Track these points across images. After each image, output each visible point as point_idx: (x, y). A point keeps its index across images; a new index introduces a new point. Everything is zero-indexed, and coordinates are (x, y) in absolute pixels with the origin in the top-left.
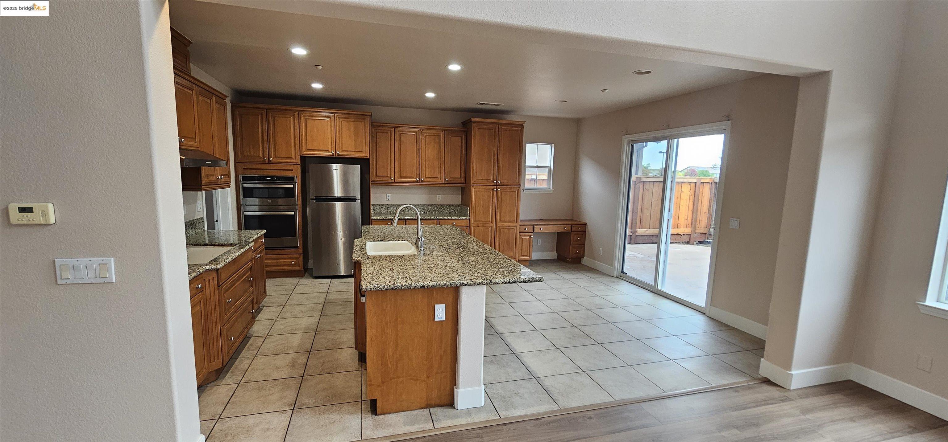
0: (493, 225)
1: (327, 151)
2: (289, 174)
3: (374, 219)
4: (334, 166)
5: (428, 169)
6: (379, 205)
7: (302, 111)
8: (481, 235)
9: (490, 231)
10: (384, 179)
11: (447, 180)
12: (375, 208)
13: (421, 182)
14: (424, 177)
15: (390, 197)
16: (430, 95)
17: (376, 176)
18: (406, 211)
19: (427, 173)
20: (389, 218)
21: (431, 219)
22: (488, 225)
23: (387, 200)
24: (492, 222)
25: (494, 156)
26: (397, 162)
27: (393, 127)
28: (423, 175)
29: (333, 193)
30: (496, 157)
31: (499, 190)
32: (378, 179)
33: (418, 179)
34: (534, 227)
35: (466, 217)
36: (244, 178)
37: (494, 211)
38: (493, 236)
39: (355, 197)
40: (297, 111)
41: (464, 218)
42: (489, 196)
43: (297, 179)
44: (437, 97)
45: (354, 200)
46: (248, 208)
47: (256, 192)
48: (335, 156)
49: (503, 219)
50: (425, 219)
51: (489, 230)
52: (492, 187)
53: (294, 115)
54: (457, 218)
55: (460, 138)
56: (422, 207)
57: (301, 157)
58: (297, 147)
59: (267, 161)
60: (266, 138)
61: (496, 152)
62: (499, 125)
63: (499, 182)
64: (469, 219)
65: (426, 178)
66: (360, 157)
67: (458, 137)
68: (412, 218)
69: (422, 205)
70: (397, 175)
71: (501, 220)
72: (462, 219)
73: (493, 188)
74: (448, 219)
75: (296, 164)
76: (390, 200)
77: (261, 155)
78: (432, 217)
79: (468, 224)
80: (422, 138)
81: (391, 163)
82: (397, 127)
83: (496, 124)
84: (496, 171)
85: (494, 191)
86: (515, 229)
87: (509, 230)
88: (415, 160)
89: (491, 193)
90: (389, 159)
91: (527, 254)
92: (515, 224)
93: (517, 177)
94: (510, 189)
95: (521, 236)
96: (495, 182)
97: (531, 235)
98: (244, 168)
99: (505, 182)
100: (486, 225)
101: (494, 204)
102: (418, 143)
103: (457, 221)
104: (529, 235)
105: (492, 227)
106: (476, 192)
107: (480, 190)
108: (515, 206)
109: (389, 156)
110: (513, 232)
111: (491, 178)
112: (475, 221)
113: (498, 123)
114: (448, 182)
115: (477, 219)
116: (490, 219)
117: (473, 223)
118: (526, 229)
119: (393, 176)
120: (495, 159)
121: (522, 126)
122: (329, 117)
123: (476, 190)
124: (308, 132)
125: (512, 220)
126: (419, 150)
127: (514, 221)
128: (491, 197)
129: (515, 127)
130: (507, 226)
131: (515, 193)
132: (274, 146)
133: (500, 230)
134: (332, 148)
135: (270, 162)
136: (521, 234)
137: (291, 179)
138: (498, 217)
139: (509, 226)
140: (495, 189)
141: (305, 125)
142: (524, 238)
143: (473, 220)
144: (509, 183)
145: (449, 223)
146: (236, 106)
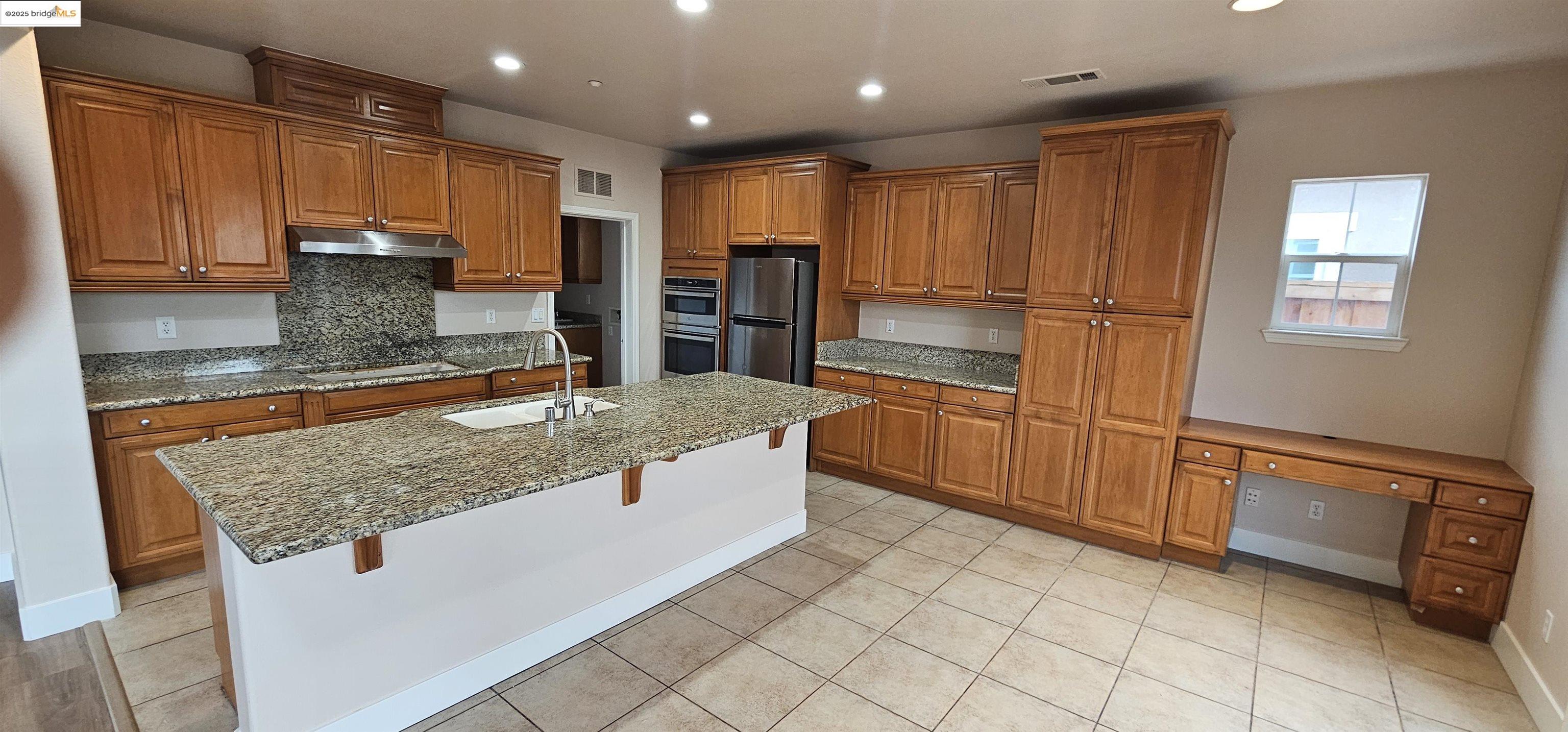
0: (1084, 421)
1: (761, 234)
2: (712, 275)
3: (818, 366)
5: (951, 266)
6: (866, 342)
7: (733, 169)
8: (1046, 442)
9: (1072, 438)
10: (864, 288)
11: (989, 292)
12: (865, 345)
13: (933, 296)
14: (942, 285)
15: (893, 326)
16: (871, 91)
17: (852, 281)
18: (921, 358)
19: (947, 276)
20: (844, 366)
21: (924, 381)
22: (1066, 419)
23: (887, 331)
24: (1081, 414)
25: (1102, 227)
26: (889, 254)
28: (939, 282)
30: (1106, 232)
31: (1107, 324)
32: (855, 288)
33: (925, 289)
34: (1241, 452)
35: (1006, 389)
37: (1090, 383)
38: (1081, 451)
39: (785, 320)
40: (726, 169)
41: (999, 389)
42: (1076, 341)
43: (720, 284)
44: (886, 96)
45: (783, 325)
46: (672, 328)
47: (678, 304)
48: (770, 244)
49: (1116, 409)
51: (1068, 436)
52: (1088, 315)
53: (724, 177)
54: (982, 386)
55: (1030, 187)
56: (953, 354)
57: (730, 246)
58: (725, 231)
59: (692, 255)
61: (1108, 217)
62: (1126, 135)
63: (1110, 302)
64: (1016, 395)
65: (945, 286)
66: (805, 244)
67: (1025, 182)
68: (884, 372)
69: (953, 350)
70: (888, 281)
71: (1108, 412)
72: (996, 392)
73: (1089, 318)
74: (962, 387)
75: (721, 258)
76: (894, 332)
77: (687, 246)
78: (926, 378)
79: (1012, 407)
80: (942, 195)
81: (877, 255)
82: (895, 177)
83: (1114, 133)
84: (1102, 272)
85: (1091, 326)
86: (1157, 445)
87: (1134, 446)
88: (924, 246)
89: (1084, 332)
90: (875, 246)
91: (1210, 532)
92: (1158, 430)
93: (1176, 289)
94: (1148, 325)
95: (1188, 471)
96: (1096, 300)
97: (1223, 479)
98: (670, 267)
99: (1134, 303)
100: (1061, 418)
101: (1091, 366)
102: (934, 207)
103: (982, 395)
104: (1216, 477)
105: (1079, 425)
106: (1040, 325)
107: (1050, 323)
108: (1160, 378)
109: (875, 239)
110: (1150, 453)
111: (1087, 289)
112: (1032, 402)
113: (1123, 131)
114: (993, 299)
115: (1035, 399)
116: (1075, 403)
117: (1025, 408)
118: (1208, 454)
119: (879, 281)
120: (1104, 236)
121: (1213, 126)
122: (765, 173)
123: (1041, 322)
124: (739, 204)
125: (1148, 415)
126: (933, 225)
127: (1156, 421)
128: (1082, 342)
129: (1181, 133)
130: (1128, 433)
131: (1166, 336)
132: (700, 232)
133: (1104, 440)
134: (767, 229)
135: (695, 257)
136: (1187, 465)
137: (713, 284)
138: (1101, 401)
139: (1138, 435)
140: (1094, 323)
141: (736, 191)
142: (1196, 479)
143: (1024, 398)
144: (1145, 307)
145: (963, 398)
146: (666, 173)
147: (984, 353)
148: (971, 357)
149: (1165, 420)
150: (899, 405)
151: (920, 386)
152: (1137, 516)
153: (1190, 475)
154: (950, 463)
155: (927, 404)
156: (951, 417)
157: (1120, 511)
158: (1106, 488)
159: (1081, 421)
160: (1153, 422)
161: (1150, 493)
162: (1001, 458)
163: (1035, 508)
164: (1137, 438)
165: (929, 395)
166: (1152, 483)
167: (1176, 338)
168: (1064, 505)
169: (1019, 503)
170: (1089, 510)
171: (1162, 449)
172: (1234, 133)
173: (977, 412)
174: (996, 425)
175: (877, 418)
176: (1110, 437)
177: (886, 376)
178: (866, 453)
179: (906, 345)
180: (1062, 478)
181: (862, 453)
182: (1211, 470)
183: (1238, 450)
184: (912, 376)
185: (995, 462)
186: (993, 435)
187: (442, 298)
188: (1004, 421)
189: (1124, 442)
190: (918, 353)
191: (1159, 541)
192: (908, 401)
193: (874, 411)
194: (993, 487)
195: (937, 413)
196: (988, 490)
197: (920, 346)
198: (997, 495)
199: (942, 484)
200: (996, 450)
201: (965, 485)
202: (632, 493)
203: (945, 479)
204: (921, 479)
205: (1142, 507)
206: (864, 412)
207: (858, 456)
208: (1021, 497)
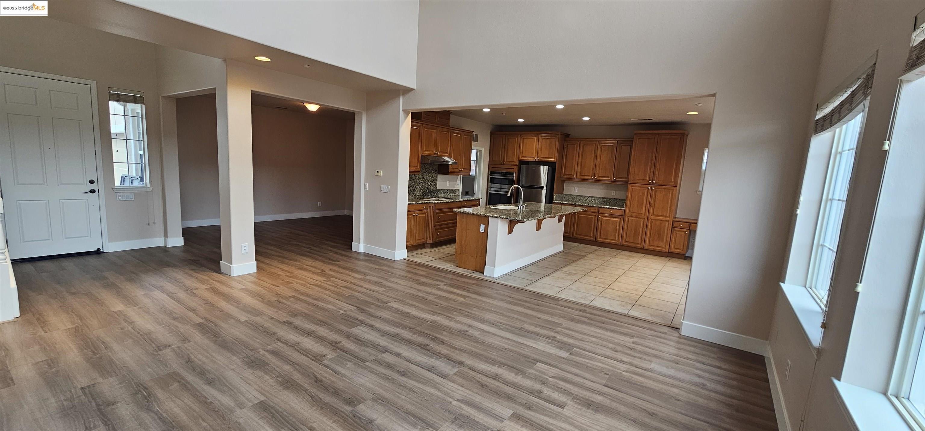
0: (646, 217)
1: (533, 157)
2: (511, 171)
3: (554, 202)
4: (542, 167)
5: (602, 170)
6: (569, 195)
7: (522, 134)
8: (634, 224)
9: (642, 222)
10: (569, 177)
11: (615, 179)
12: (566, 196)
13: (594, 180)
15: (577, 190)
16: (586, 119)
17: (565, 174)
19: (600, 173)
21: (594, 207)
22: (640, 217)
23: (575, 191)
24: (645, 215)
25: (652, 160)
26: (579, 165)
27: (578, 141)
28: (597, 175)
29: (541, 184)
30: (653, 162)
31: (653, 188)
32: (565, 176)
33: (592, 177)
34: (690, 225)
35: (621, 208)
36: (491, 173)
37: (648, 206)
38: (645, 226)
40: (519, 134)
41: (619, 208)
42: (644, 193)
43: (515, 174)
44: (591, 121)
45: (542, 189)
46: (492, 189)
47: (496, 181)
49: (655, 213)
50: (589, 206)
52: (648, 186)
53: (518, 137)
54: (614, 208)
55: (630, 147)
57: (519, 161)
58: (518, 155)
59: (502, 163)
60: (503, 150)
61: (654, 158)
63: (654, 182)
64: (625, 210)
65: (599, 176)
67: (628, 145)
68: (580, 204)
69: (599, 198)
70: (579, 174)
71: (653, 214)
72: (618, 209)
74: (606, 208)
75: (516, 165)
76: (577, 191)
77: (500, 160)
78: (594, 205)
79: (623, 214)
80: (599, 147)
81: (575, 165)
82: (582, 140)
83: (656, 134)
84: (652, 173)
85: (648, 189)
86: (667, 223)
87: (661, 224)
88: (592, 164)
89: (646, 191)
90: (574, 162)
91: (682, 248)
92: (668, 219)
93: (673, 179)
94: (665, 189)
95: (676, 231)
96: (650, 181)
97: (685, 232)
98: (492, 167)
99: (661, 182)
100: (639, 217)
101: (648, 200)
102: (596, 151)
103: (614, 210)
104: (683, 232)
105: (644, 219)
106: (633, 189)
107: (636, 188)
108: (668, 203)
109: (574, 160)
110: (665, 226)
111: (647, 179)
112: (630, 212)
113: (658, 134)
114: (616, 181)
115: (631, 211)
116: (643, 212)
117: (628, 213)
118: (681, 225)
119: (576, 174)
120: (653, 163)
121: (683, 134)
122: (536, 137)
123: (633, 188)
124: (524, 146)
125: (665, 215)
126: (596, 157)
127: (667, 216)
128: (646, 193)
129: (674, 136)
130: (659, 220)
131: (670, 192)
132: (507, 155)
133: (652, 222)
134: (535, 155)
135: (504, 164)
136: (676, 229)
137: (512, 174)
138: (651, 211)
139: (662, 220)
140: (649, 188)
141: (523, 142)
142: (678, 233)
143: (627, 211)
144: (665, 184)
145: (607, 211)
146: (492, 134)
147: (610, 199)
148: (606, 200)
149: (669, 215)
150: (584, 215)
151: (592, 208)
152: (661, 244)
153: (676, 232)
154: (602, 232)
155: (595, 214)
156: (603, 218)
157: (656, 243)
158: (652, 237)
159: (645, 217)
160: (666, 216)
161: (665, 237)
162: (619, 230)
163: (630, 244)
164: (661, 221)
165: (595, 211)
166: (665, 234)
167: (672, 193)
168: (639, 243)
169: (625, 243)
170: (647, 244)
171: (669, 224)
172: (689, 134)
173: (612, 216)
174: (618, 220)
175: (576, 219)
176: (654, 222)
177: (580, 205)
178: (572, 231)
179: (582, 196)
180: (639, 235)
181: (570, 232)
182: (682, 230)
183: (689, 224)
184: (590, 205)
185: (617, 232)
186: (617, 223)
187: (440, 177)
188: (620, 218)
189: (658, 222)
190: (586, 199)
191: (667, 251)
192: (588, 213)
193: (575, 217)
194: (617, 239)
195: (598, 216)
196: (615, 240)
197: (587, 196)
198: (618, 241)
199: (599, 239)
200: (618, 227)
201: (607, 239)
202: (539, 228)
203: (600, 238)
204: (592, 238)
205: (662, 241)
206: (571, 217)
207: (569, 232)
208: (626, 241)
